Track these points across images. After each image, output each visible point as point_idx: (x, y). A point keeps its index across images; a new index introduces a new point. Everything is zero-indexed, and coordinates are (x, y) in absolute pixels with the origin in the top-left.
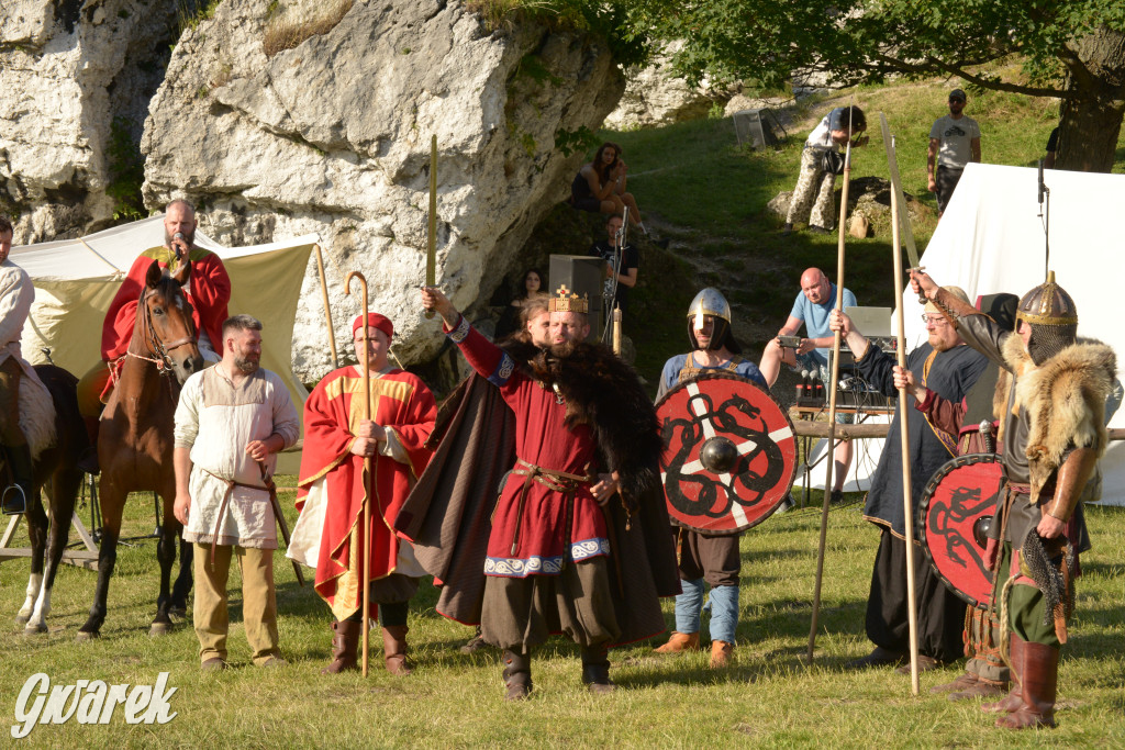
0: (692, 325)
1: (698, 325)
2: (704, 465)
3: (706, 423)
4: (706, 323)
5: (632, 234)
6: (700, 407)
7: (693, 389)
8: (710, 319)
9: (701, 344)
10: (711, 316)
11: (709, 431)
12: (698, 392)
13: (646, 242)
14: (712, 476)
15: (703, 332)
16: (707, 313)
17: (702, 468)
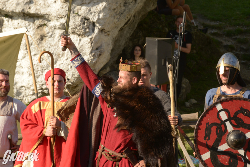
0: (219, 72)
1: (222, 72)
2: (229, 146)
3: (228, 124)
4: (225, 71)
5: (188, 26)
6: (224, 116)
7: (219, 107)
8: (227, 69)
9: (224, 82)
10: (228, 67)
11: (230, 127)
12: (222, 108)
13: (196, 30)
14: (234, 151)
15: (224, 75)
16: (226, 65)
17: (229, 147)
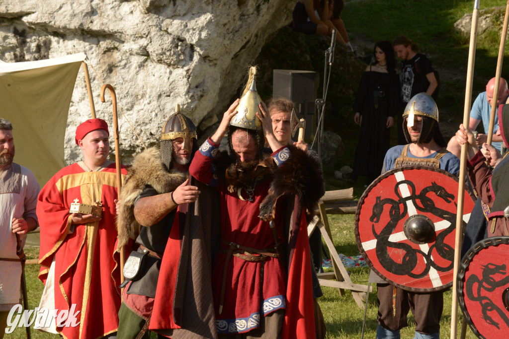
0: (406, 123)
1: (410, 123)
2: (407, 236)
3: (409, 203)
4: (416, 121)
6: (405, 191)
7: (400, 176)
8: (419, 119)
9: (413, 138)
10: (420, 116)
11: (412, 210)
12: (403, 179)
13: (353, 58)
14: (413, 245)
15: (414, 128)
16: (417, 113)
17: (406, 238)
